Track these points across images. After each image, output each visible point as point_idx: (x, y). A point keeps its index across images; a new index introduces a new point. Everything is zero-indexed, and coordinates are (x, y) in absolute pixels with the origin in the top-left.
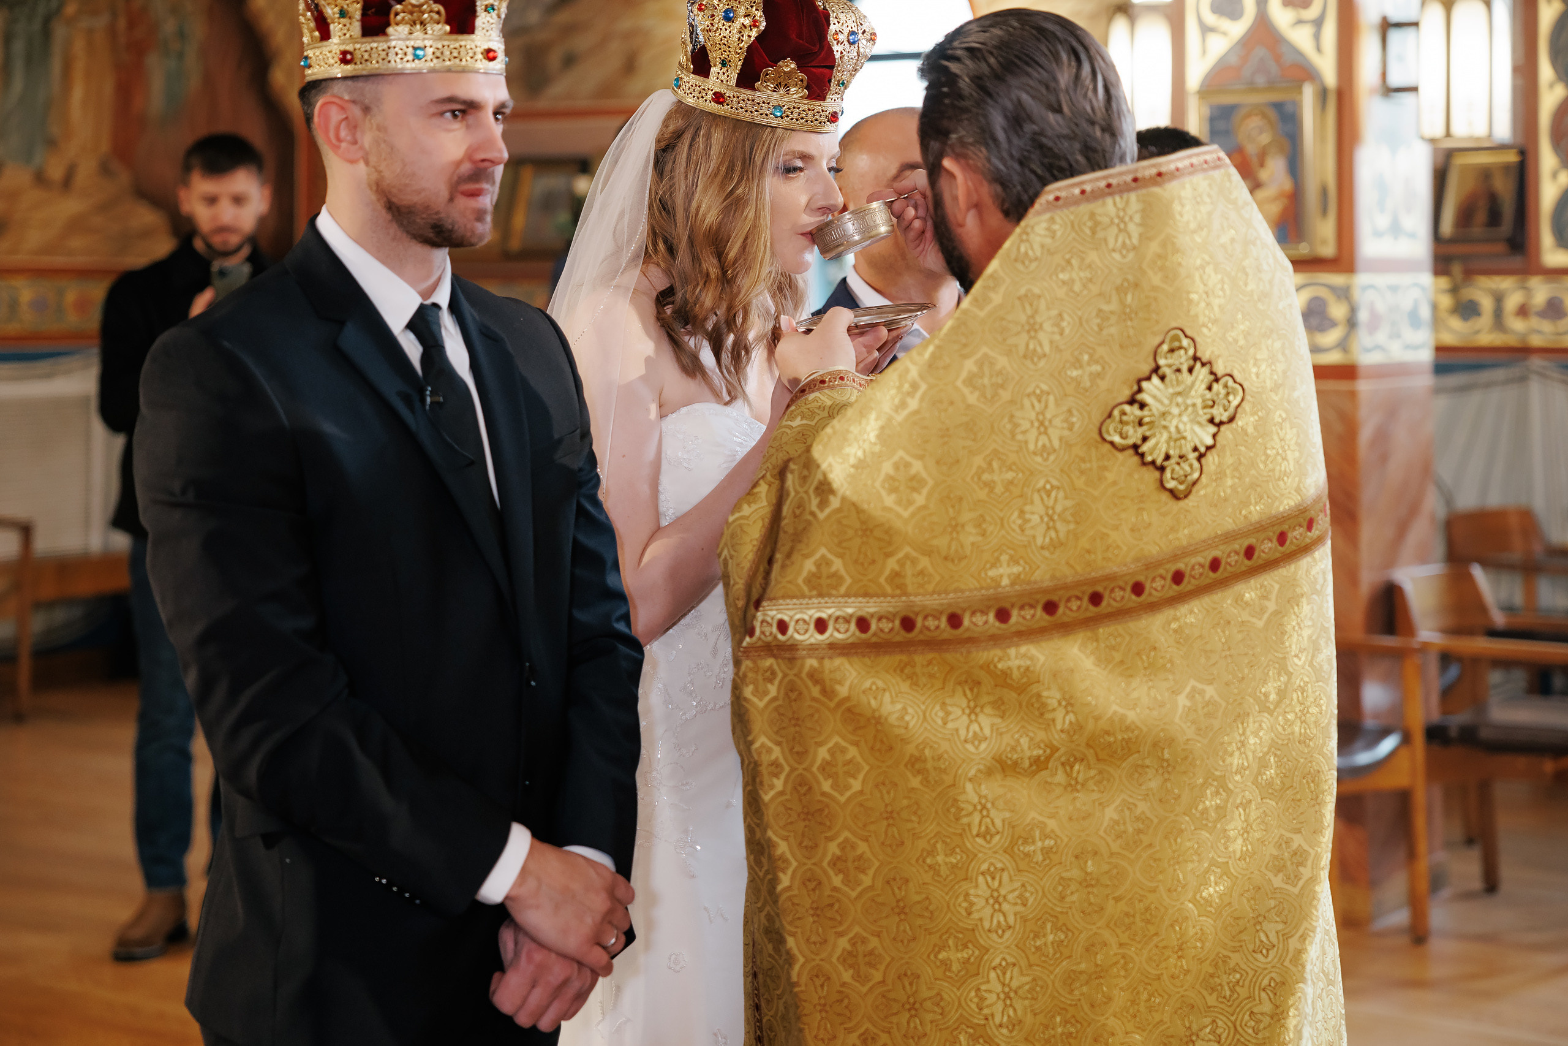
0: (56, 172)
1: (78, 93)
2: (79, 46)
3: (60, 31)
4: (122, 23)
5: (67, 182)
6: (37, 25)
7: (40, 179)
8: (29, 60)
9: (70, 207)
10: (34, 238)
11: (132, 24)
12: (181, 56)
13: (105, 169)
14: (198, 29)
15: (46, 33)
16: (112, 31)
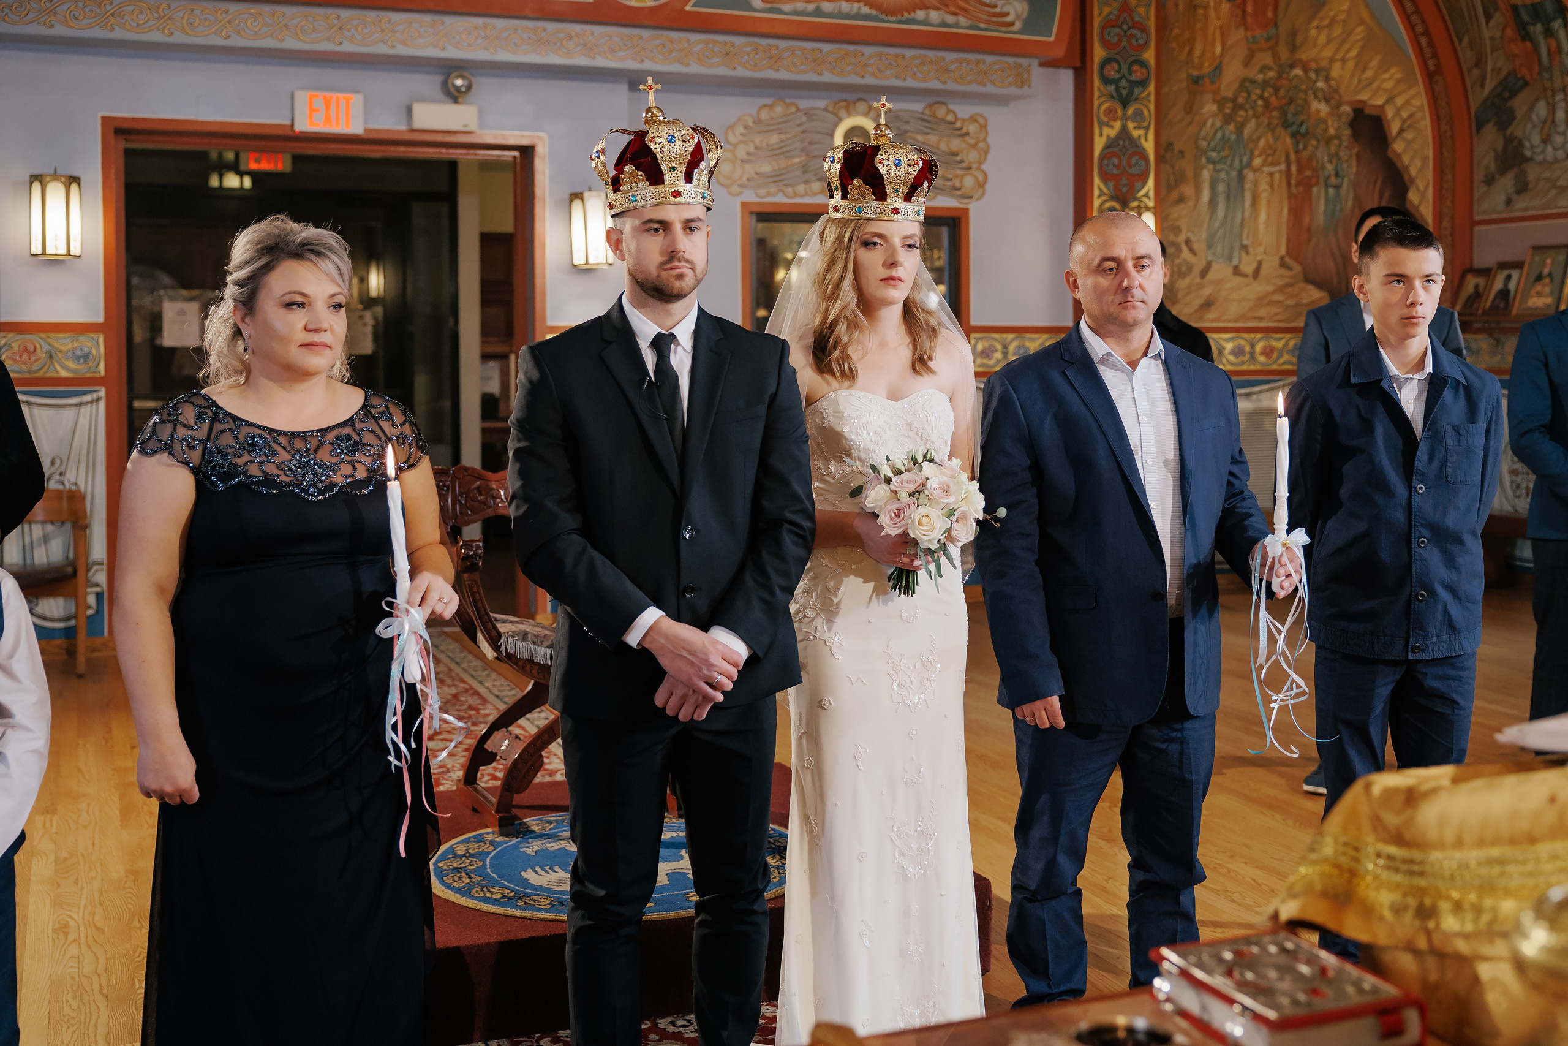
0: (1248, 268)
1: (1263, 217)
2: (1264, 186)
3: (1250, 175)
4: (1294, 168)
5: (1256, 274)
6: (1234, 173)
7: (1237, 271)
8: (1228, 197)
9: (1259, 288)
10: (1234, 310)
11: (1300, 170)
12: (1337, 187)
13: (1283, 264)
14: (1351, 169)
15: (1241, 177)
16: (1288, 173)
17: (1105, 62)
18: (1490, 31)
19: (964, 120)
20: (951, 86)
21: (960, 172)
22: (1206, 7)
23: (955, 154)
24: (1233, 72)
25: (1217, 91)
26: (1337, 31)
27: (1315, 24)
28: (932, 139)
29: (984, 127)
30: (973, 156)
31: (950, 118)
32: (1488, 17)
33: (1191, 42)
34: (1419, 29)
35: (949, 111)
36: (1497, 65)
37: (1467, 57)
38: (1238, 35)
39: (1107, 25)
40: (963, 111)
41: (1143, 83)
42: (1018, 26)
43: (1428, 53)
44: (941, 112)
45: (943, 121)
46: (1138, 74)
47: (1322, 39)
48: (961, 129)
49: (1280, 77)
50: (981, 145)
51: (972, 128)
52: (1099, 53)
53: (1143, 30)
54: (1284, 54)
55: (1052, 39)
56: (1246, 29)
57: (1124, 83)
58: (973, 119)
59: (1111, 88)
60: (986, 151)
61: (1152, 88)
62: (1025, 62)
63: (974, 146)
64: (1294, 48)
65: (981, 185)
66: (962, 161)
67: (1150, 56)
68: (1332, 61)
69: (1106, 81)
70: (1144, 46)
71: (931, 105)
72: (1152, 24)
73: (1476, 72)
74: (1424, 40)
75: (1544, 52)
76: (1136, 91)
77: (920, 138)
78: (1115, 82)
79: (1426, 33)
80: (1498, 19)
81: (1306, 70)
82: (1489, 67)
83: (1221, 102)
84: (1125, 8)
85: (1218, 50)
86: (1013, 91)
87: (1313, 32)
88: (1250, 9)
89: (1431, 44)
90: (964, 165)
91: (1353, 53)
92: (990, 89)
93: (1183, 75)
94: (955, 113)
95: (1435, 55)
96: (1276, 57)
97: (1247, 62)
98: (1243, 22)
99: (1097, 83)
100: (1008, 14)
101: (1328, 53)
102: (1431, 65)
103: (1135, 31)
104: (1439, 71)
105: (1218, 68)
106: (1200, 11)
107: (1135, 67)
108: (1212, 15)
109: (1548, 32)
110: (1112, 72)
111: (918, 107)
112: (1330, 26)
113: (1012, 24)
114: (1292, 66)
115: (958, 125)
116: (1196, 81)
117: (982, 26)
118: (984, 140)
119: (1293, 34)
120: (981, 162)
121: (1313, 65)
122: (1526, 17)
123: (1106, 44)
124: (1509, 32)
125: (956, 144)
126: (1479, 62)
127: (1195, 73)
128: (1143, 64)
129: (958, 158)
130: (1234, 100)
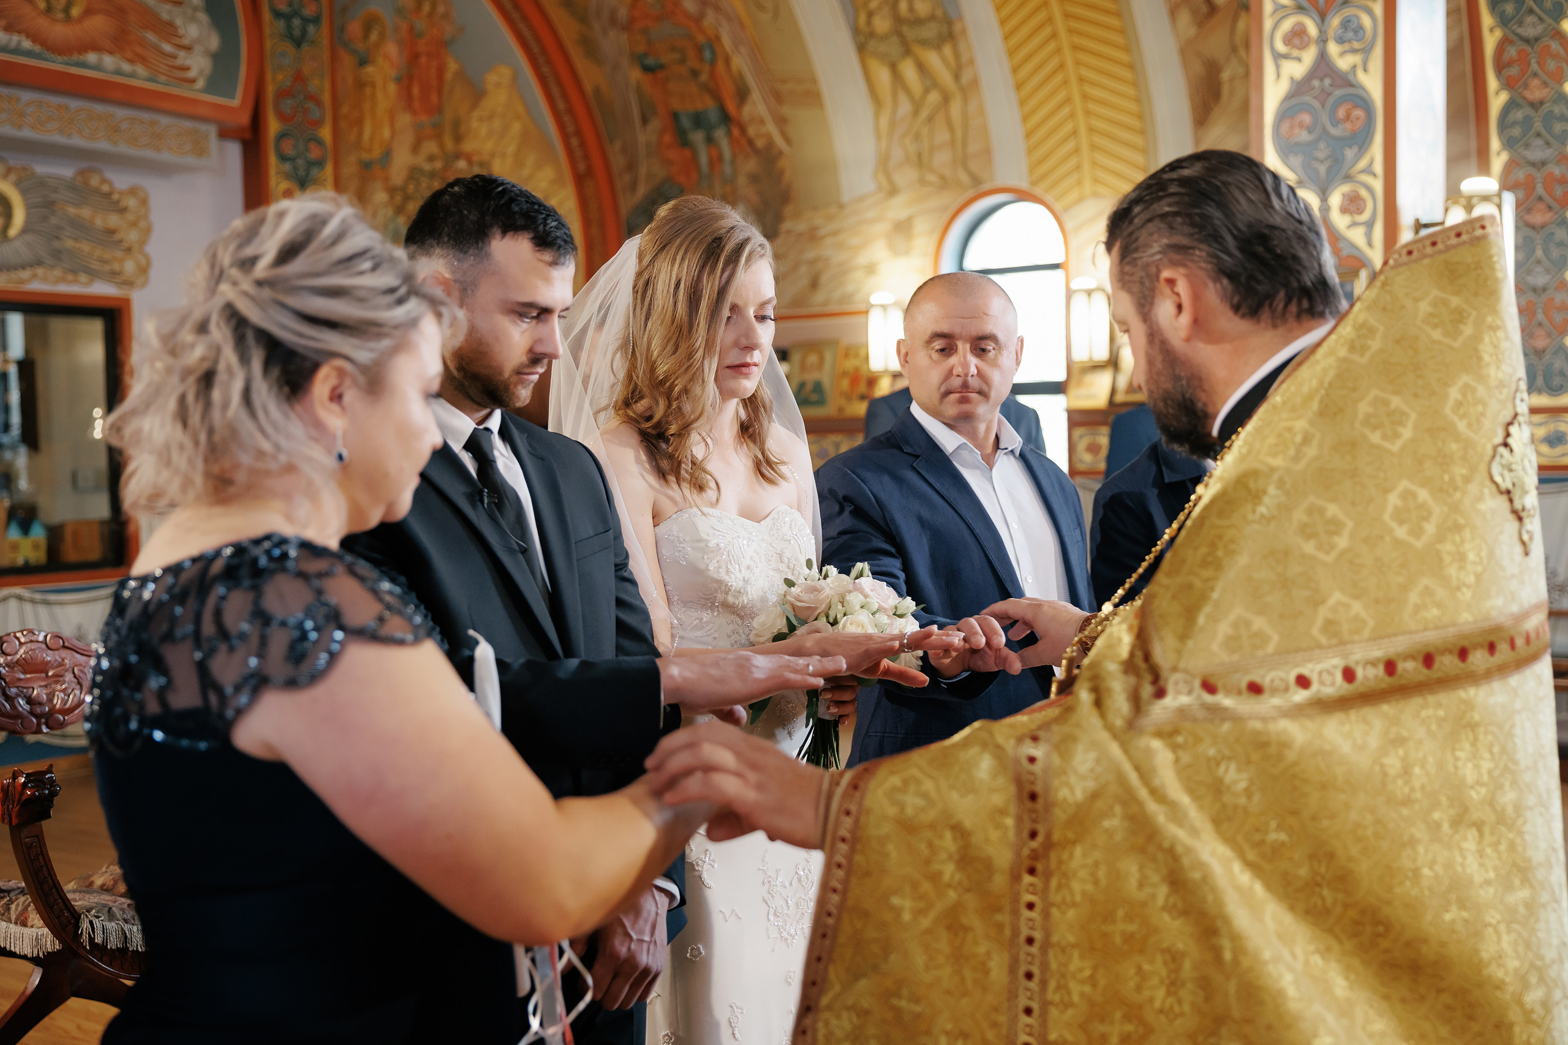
17: (281, 136)
18: (646, 136)
19: (121, 193)
20: (123, 149)
21: (119, 254)
22: (373, 85)
23: (112, 232)
24: (402, 160)
25: (387, 179)
26: (497, 124)
27: (476, 114)
28: (86, 212)
29: (144, 202)
30: (133, 236)
31: (105, 188)
32: (645, 121)
33: (360, 122)
34: (571, 129)
35: (104, 181)
36: (650, 170)
37: (618, 161)
38: (405, 119)
39: (282, 94)
40: (121, 181)
41: (320, 163)
42: (200, 84)
43: (578, 154)
44: (95, 181)
45: (97, 191)
46: (314, 153)
47: (483, 131)
48: (118, 202)
49: (446, 168)
50: (143, 224)
51: (131, 203)
52: (273, 126)
53: (318, 103)
54: (449, 144)
55: (236, 102)
56: (414, 113)
57: (300, 162)
58: (133, 191)
59: (287, 167)
60: (148, 231)
61: (329, 169)
62: (203, 127)
63: (134, 224)
64: (458, 138)
65: (144, 270)
66: (121, 241)
67: (326, 133)
68: (493, 155)
69: (283, 158)
70: (318, 123)
71: (82, 172)
72: (326, 98)
73: (627, 178)
74: (574, 142)
75: (704, 159)
76: (314, 172)
77: (71, 210)
78: (292, 160)
79: (578, 133)
80: (655, 124)
81: (470, 161)
82: (643, 171)
83: (392, 191)
84: (299, 77)
85: (386, 133)
86: (190, 160)
87: (475, 124)
88: (416, 91)
89: (583, 144)
90: (125, 245)
91: (511, 149)
92: (165, 156)
93: (353, 158)
94: (110, 183)
95: (586, 157)
96: (442, 146)
97: (416, 148)
98: (409, 106)
99: (273, 160)
100: (188, 69)
101: (489, 146)
102: (582, 167)
103: (311, 105)
104: (590, 172)
105: (387, 155)
106: (368, 90)
107: (312, 145)
108: (380, 95)
109: (710, 140)
110: (288, 148)
111: (66, 171)
112: (491, 117)
113: (193, 81)
114: (458, 156)
115: (116, 197)
116: (366, 166)
117: (162, 78)
118: (146, 217)
119: (457, 124)
120: (143, 242)
121: (475, 159)
122: (686, 123)
123: (281, 117)
124: (668, 138)
125: (113, 220)
126: (631, 166)
127: (366, 156)
128: (320, 142)
129: (117, 237)
130: (403, 189)
